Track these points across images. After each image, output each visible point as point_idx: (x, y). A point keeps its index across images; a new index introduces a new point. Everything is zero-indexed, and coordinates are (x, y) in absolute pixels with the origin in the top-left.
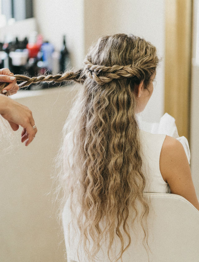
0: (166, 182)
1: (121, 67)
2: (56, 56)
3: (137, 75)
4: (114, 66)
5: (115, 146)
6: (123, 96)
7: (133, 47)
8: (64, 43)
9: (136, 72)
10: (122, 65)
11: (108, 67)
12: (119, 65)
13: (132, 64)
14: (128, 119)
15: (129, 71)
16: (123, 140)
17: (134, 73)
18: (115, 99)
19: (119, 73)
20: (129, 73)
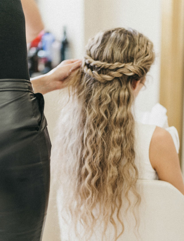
0: (155, 169)
1: (123, 65)
2: (57, 46)
3: (139, 74)
4: (116, 64)
5: (115, 140)
6: (124, 93)
7: (134, 46)
8: (65, 33)
9: (138, 71)
10: (123, 63)
11: (110, 64)
12: (121, 62)
13: (133, 62)
14: (128, 115)
15: (131, 70)
16: (123, 135)
17: (137, 72)
18: (116, 95)
19: (122, 72)
20: (132, 72)
